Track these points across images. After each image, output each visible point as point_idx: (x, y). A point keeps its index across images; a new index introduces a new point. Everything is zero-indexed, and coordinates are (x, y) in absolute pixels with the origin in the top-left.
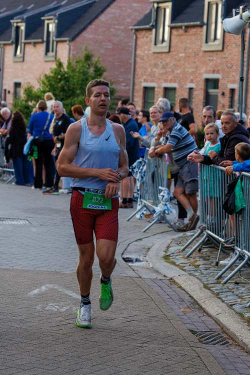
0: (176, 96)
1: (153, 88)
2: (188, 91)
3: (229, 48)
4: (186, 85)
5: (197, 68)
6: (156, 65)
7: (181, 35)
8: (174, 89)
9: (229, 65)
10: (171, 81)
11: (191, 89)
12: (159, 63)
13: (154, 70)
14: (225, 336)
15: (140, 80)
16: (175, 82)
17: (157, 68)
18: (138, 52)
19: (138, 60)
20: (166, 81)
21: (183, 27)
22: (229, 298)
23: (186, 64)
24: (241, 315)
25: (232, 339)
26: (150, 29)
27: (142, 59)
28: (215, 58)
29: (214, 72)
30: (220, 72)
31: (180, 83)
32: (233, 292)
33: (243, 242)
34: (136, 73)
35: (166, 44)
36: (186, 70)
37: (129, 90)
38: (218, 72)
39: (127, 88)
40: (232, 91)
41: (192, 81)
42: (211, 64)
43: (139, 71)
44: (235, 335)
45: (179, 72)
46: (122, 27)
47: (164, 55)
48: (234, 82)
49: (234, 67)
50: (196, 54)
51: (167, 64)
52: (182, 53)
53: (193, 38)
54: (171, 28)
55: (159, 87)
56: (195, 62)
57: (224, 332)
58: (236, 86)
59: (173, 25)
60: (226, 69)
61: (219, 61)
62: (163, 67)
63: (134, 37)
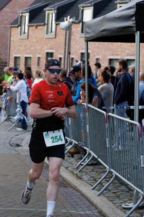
0: (32, 61)
1: (19, 57)
2: (37, 59)
3: (58, 36)
4: (37, 55)
5: (42, 47)
6: (21, 45)
7: (34, 30)
8: (30, 58)
9: (59, 45)
10: (29, 54)
11: (39, 58)
12: (22, 44)
13: (20, 48)
14: (65, 183)
15: (12, 53)
16: (31, 54)
17: (22, 47)
18: (12, 39)
19: (11, 43)
20: (26, 53)
21: (35, 26)
22: (66, 164)
23: (37, 45)
24: (72, 172)
25: (68, 184)
26: (18, 27)
27: (14, 42)
28: (51, 42)
29: (51, 49)
30: (54, 49)
31: (33, 54)
32: (67, 161)
33: (71, 136)
34: (11, 49)
35: (26, 35)
36: (37, 48)
37: (7, 58)
38: (53, 49)
39: (6, 57)
40: (60, 59)
41: (39, 54)
42: (49, 45)
43: (12, 49)
44: (70, 182)
45: (33, 48)
46: (3, 26)
47: (25, 40)
48: (61, 54)
49: (61, 46)
50: (42, 40)
51: (27, 45)
52: (34, 39)
53: (40, 31)
54: (29, 26)
55: (23, 57)
56: (41, 44)
57: (64, 181)
58: (62, 56)
59: (30, 25)
60: (57, 47)
61: (53, 43)
62: (25, 47)
63: (10, 31)
